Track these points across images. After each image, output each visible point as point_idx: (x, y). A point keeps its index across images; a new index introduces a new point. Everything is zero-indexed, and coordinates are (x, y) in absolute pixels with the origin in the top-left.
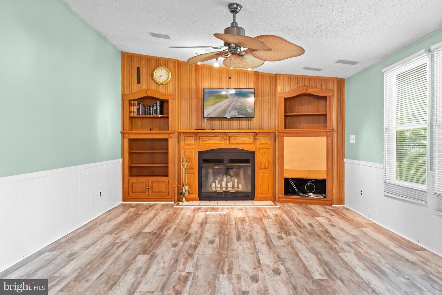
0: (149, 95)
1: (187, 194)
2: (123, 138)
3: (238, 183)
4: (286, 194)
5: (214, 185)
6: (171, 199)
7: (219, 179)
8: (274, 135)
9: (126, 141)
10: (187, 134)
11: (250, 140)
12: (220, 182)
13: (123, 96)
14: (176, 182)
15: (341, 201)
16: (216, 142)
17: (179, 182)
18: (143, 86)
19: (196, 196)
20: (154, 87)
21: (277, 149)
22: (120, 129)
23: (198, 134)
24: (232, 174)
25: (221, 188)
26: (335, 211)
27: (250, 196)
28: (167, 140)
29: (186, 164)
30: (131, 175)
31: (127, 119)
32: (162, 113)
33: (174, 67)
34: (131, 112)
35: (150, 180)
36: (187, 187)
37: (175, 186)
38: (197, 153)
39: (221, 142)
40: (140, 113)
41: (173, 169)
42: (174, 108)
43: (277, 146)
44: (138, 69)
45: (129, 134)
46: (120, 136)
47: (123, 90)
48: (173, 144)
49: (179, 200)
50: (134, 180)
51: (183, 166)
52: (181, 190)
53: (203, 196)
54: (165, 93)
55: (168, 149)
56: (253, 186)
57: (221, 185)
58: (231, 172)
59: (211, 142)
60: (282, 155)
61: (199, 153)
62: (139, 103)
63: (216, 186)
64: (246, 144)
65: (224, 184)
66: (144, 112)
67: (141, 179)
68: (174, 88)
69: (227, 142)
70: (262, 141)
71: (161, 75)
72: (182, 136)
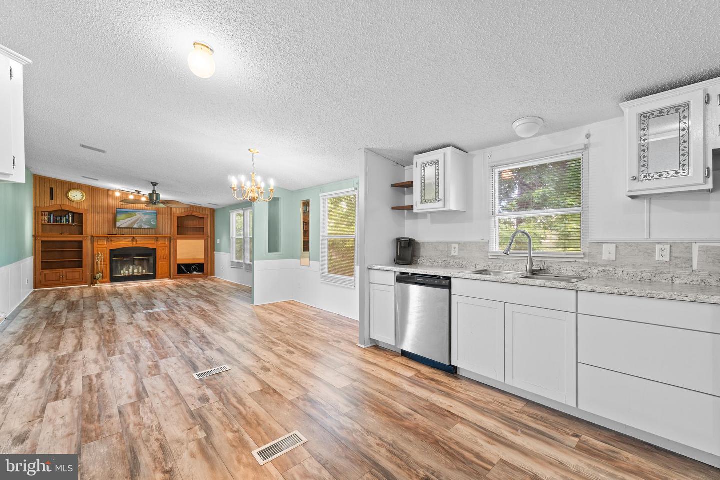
0: (62, 209)
1: (100, 279)
2: (35, 240)
4: (179, 273)
5: (122, 272)
6: (85, 284)
7: (126, 267)
8: (171, 239)
9: (39, 242)
10: (100, 238)
11: (153, 242)
12: (127, 270)
13: (36, 207)
14: (90, 271)
15: (213, 274)
16: (125, 243)
17: (93, 271)
19: (109, 279)
20: (68, 203)
21: (172, 247)
22: (32, 233)
23: (110, 238)
24: (137, 264)
25: (129, 273)
26: (210, 280)
27: (153, 277)
28: (82, 242)
29: (100, 259)
30: (44, 269)
31: (39, 226)
32: (74, 222)
33: (89, 191)
34: (42, 221)
35: (63, 271)
36: (100, 274)
37: (90, 273)
38: (109, 251)
39: (129, 243)
40: (52, 221)
41: (87, 261)
42: (89, 219)
43: (172, 245)
44: (52, 189)
45: (41, 237)
46: (32, 239)
47: (35, 203)
48: (87, 246)
49: (94, 283)
50: (47, 272)
51: (98, 259)
52: (96, 276)
53: (113, 280)
54: (79, 208)
55: (82, 248)
56: (155, 271)
57: (129, 271)
58: (136, 262)
59: (121, 243)
60: (176, 251)
61: (111, 250)
62: (50, 213)
63: (124, 272)
64: (150, 244)
65: (131, 271)
66: (55, 221)
67: (54, 271)
68: (89, 206)
69: (135, 243)
70: (162, 243)
71: (76, 196)
72: (95, 240)
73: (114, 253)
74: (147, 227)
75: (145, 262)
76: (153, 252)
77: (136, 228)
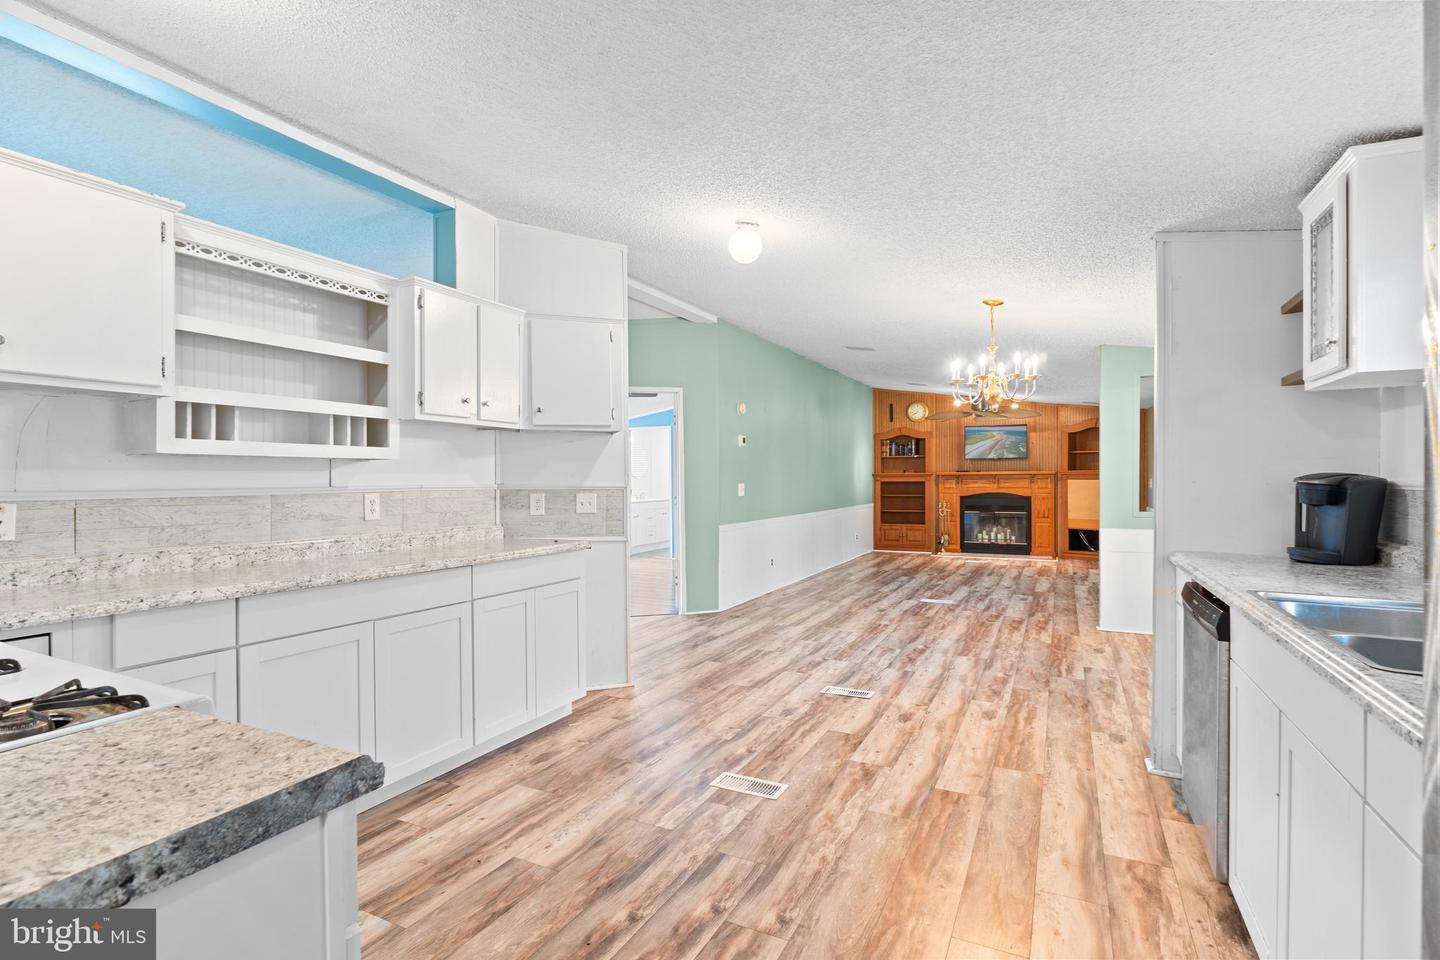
0: (903, 434)
1: (946, 544)
2: (875, 481)
3: (1011, 535)
4: (1071, 548)
5: (980, 536)
6: (929, 549)
7: (987, 529)
8: (1057, 479)
9: (879, 483)
10: (948, 477)
11: (1026, 483)
12: (988, 533)
13: (875, 435)
14: (933, 530)
16: (982, 485)
17: (937, 530)
18: (897, 424)
19: (958, 547)
20: (908, 425)
21: (1059, 495)
22: (871, 471)
23: (960, 477)
24: (1004, 524)
25: (989, 540)
27: (1025, 550)
28: (924, 483)
29: (944, 511)
30: (883, 522)
31: (880, 460)
32: (917, 453)
33: (932, 402)
34: (882, 452)
35: (904, 527)
36: (946, 537)
37: (933, 534)
38: (958, 499)
39: (987, 486)
40: (893, 453)
41: (930, 515)
42: (932, 448)
43: (1059, 490)
44: (891, 406)
45: (882, 477)
46: (871, 478)
47: (875, 429)
48: (930, 488)
49: (937, 550)
50: (886, 526)
51: (942, 512)
52: (940, 539)
53: (967, 548)
54: (921, 430)
55: (924, 493)
56: (1029, 539)
57: (990, 536)
58: (1003, 521)
59: (976, 485)
60: (1066, 502)
61: (962, 498)
62: (892, 440)
63: (983, 537)
64: (1020, 488)
65: (993, 535)
66: (898, 453)
67: (894, 526)
68: (932, 428)
69: (996, 485)
70: (1040, 485)
71: (917, 412)
72: (941, 479)
73: (968, 503)
74: (1012, 456)
75: (1016, 522)
76: (1024, 503)
77: (991, 459)
